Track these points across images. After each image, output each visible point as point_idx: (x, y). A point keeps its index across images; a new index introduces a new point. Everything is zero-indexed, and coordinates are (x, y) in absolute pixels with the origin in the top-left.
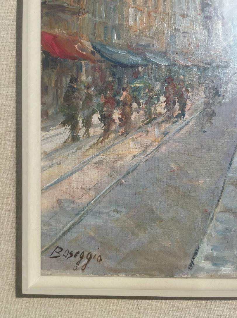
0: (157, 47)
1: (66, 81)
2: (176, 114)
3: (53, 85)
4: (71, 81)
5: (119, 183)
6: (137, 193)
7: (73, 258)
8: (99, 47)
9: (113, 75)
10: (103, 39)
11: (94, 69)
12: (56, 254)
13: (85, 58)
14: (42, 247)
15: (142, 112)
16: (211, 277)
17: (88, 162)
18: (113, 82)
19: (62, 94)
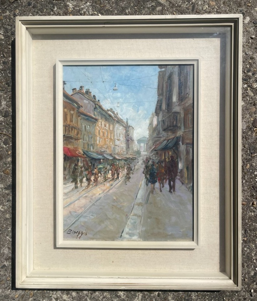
0: (108, 151)
1: (73, 165)
2: (115, 178)
3: (68, 167)
4: (75, 166)
5: (93, 204)
6: (101, 208)
7: (76, 234)
8: (86, 152)
9: (91, 163)
10: (87, 149)
11: (84, 161)
12: (69, 232)
13: (80, 157)
14: (64, 230)
15: (102, 177)
16: (129, 241)
17: (81, 196)
18: (91, 165)
19: (71, 170)
